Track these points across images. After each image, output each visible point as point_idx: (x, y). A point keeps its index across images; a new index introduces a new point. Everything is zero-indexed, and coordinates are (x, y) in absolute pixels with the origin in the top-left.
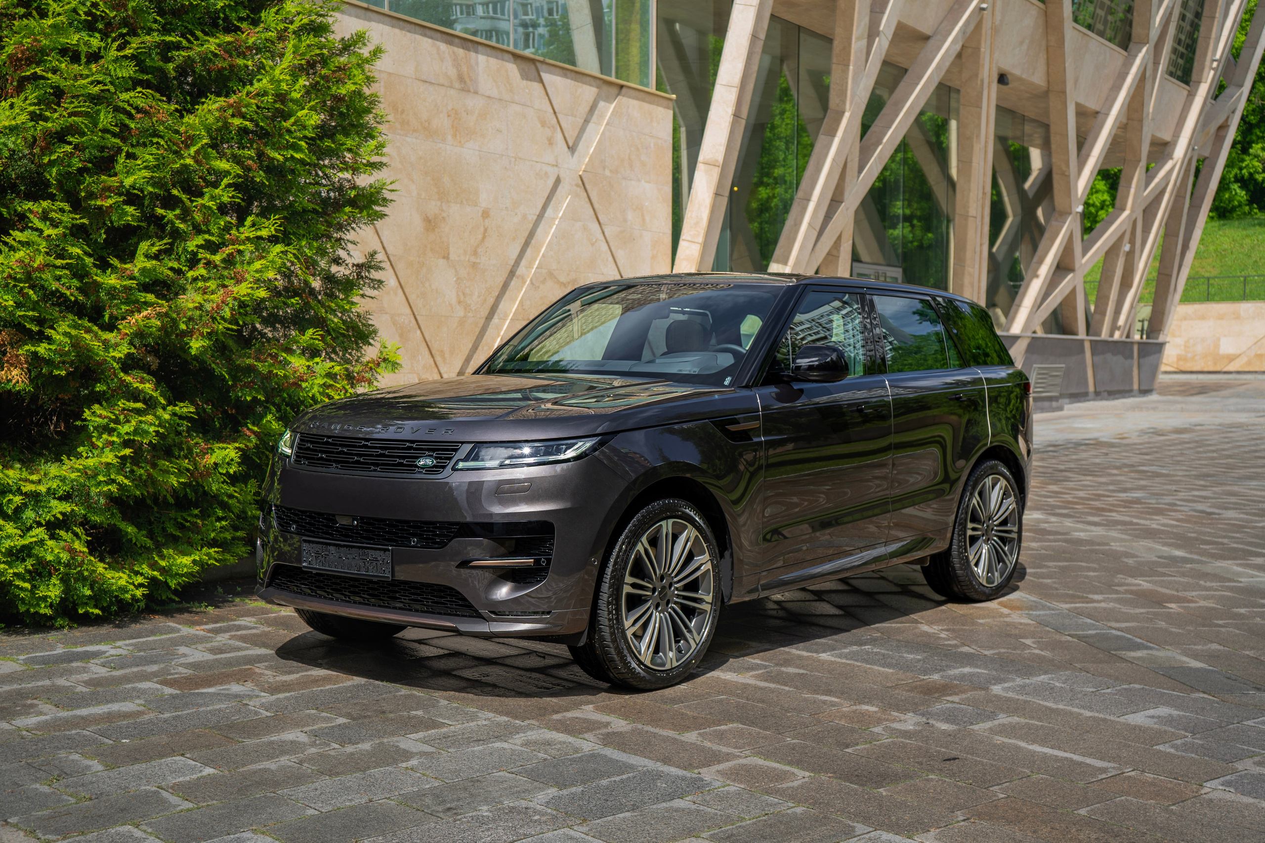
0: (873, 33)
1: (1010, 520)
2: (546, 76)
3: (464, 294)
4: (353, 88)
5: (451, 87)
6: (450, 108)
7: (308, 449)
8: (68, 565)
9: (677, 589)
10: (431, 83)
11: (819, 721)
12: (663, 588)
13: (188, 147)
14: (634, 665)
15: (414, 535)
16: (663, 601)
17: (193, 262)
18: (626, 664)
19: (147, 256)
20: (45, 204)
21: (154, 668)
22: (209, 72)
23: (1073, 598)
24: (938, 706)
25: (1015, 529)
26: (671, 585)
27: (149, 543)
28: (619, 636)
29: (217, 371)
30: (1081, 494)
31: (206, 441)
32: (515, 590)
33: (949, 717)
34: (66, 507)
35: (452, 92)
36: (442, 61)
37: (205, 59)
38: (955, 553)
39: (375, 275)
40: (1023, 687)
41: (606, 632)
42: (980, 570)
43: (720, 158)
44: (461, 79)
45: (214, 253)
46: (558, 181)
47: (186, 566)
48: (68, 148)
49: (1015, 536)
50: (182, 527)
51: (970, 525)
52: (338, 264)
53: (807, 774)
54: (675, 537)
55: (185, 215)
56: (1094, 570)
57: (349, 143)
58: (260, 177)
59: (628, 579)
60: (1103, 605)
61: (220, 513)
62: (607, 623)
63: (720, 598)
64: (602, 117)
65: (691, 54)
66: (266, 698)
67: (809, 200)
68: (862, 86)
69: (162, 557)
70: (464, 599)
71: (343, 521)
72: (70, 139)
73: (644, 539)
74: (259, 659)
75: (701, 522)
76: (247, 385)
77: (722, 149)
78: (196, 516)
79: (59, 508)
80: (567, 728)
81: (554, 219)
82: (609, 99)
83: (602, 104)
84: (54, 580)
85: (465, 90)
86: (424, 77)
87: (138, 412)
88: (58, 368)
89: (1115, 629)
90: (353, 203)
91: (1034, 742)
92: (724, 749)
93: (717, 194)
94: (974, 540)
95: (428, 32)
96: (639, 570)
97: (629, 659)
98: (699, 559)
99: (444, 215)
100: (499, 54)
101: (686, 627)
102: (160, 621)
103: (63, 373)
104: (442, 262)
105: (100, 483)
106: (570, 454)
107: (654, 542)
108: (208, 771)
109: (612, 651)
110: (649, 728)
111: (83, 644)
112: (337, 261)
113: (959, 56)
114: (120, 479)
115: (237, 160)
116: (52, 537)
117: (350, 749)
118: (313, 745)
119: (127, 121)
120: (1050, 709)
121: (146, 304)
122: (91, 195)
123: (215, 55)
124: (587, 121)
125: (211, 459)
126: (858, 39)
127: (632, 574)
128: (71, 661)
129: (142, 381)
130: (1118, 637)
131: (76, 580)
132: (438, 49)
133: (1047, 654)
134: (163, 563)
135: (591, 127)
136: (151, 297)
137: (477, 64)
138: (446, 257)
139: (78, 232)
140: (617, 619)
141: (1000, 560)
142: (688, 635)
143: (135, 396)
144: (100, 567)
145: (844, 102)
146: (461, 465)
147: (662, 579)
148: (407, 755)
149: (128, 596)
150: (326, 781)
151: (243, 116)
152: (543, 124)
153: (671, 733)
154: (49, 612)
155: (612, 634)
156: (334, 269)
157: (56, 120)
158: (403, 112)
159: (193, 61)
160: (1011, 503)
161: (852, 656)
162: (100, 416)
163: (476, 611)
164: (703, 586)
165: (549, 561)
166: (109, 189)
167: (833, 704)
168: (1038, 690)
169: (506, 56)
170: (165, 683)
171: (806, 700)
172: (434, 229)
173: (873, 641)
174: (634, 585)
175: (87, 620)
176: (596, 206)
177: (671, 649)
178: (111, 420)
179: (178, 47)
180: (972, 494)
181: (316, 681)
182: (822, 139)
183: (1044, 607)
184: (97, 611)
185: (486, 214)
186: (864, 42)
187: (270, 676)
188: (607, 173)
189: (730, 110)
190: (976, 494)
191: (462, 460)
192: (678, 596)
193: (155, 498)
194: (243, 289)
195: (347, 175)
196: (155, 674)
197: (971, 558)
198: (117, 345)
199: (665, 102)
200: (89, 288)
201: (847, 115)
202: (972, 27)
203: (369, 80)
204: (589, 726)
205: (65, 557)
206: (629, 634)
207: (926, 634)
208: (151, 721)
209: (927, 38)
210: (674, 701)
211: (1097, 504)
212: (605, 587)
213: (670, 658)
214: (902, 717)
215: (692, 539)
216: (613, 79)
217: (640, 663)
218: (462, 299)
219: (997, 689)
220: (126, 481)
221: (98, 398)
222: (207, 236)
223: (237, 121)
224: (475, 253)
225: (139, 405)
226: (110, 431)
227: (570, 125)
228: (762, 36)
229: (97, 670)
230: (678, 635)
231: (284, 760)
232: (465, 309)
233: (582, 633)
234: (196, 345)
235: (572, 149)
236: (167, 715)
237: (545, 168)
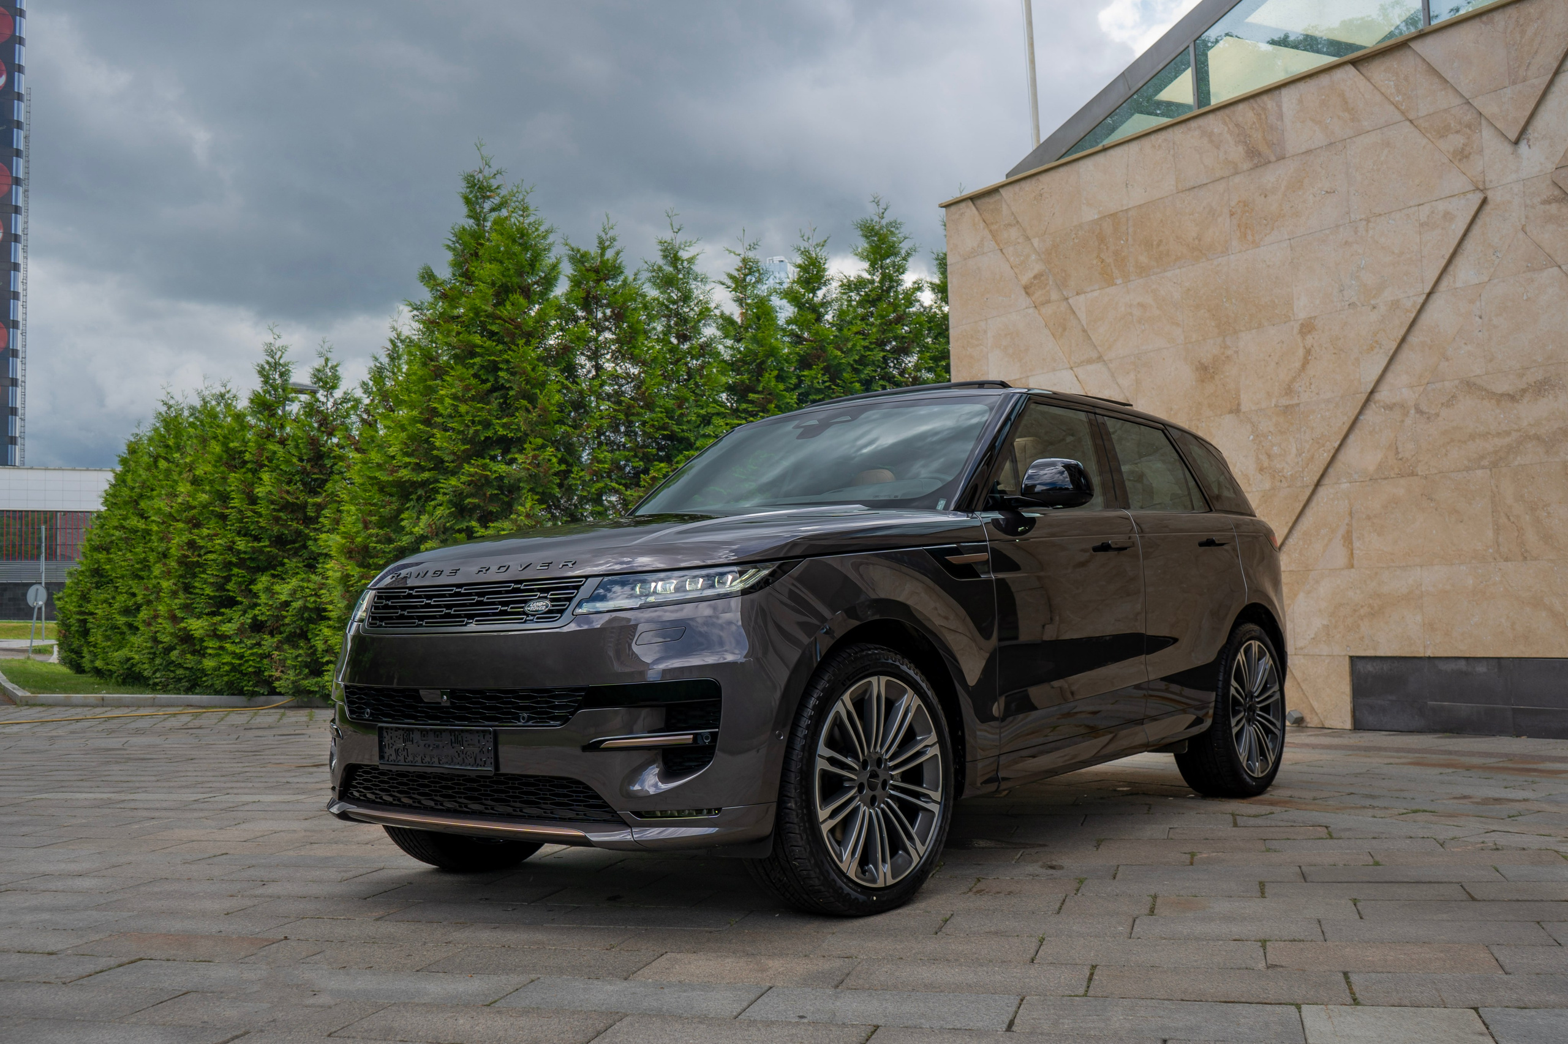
3: (1269, 456)
5: (1237, 173)
6: (1233, 204)
10: (1200, 186)
35: (1237, 179)
36: (1218, 148)
44: (1252, 153)
86: (1191, 184)
95: (1193, 124)
99: (1229, 352)
104: (1228, 420)
137: (1281, 117)
138: (1236, 410)
158: (1160, 243)
172: (1213, 378)
185: (1307, 328)
218: (1266, 464)
224: (1289, 391)
232: (1273, 477)
237: (1441, 206)
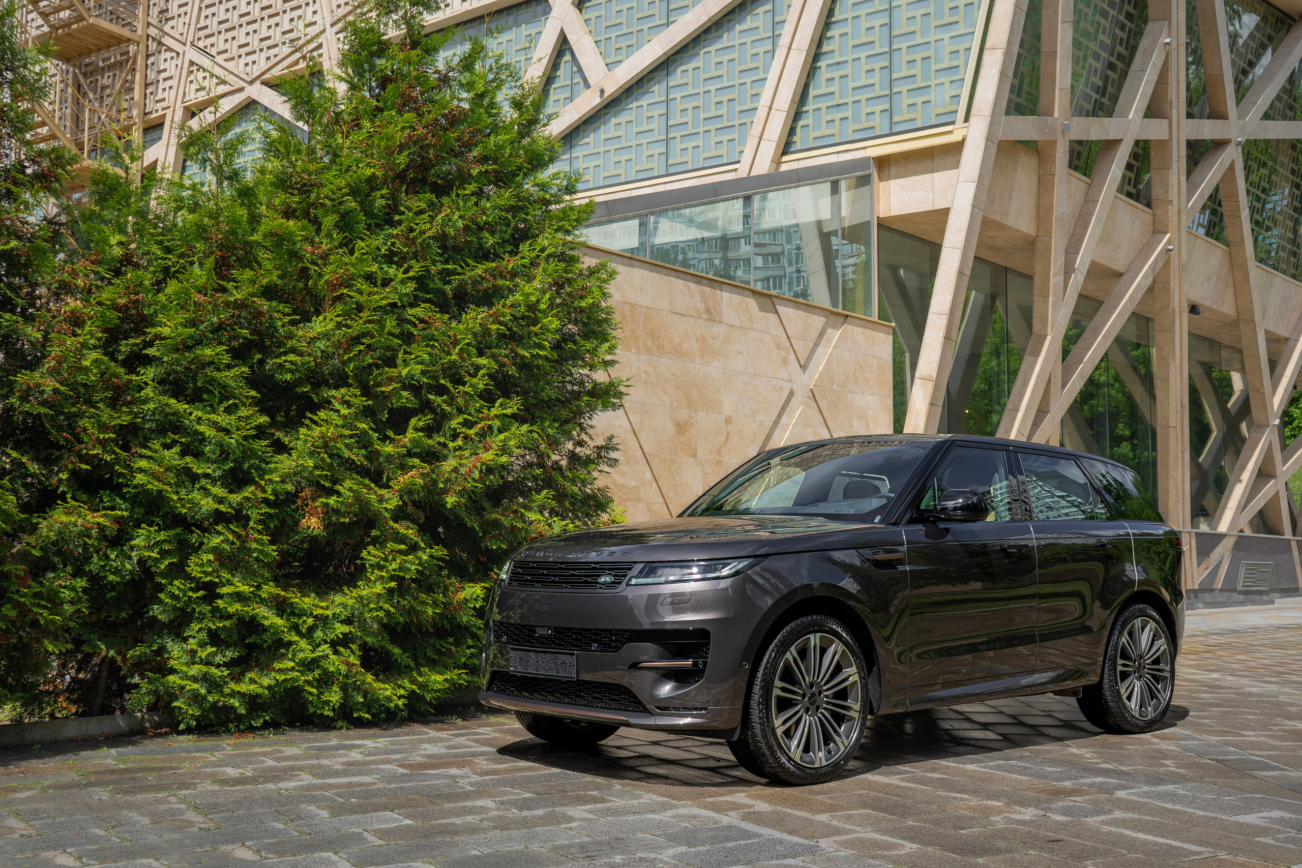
0: (1069, 270)
1: (1162, 660)
2: (780, 308)
4: (591, 301)
5: (700, 318)
6: (698, 334)
7: (518, 573)
8: (346, 676)
9: (827, 696)
10: (683, 315)
11: (944, 811)
12: (813, 695)
13: (454, 347)
14: (784, 760)
15: (595, 641)
16: (813, 706)
17: (455, 437)
18: (777, 759)
19: (416, 429)
20: (343, 390)
21: (399, 756)
22: (478, 291)
23: (1224, 733)
24: (1060, 804)
25: (1168, 668)
26: (820, 693)
27: (412, 664)
28: (769, 733)
29: (469, 524)
30: (1267, 662)
31: (461, 582)
32: (676, 689)
33: (1065, 812)
34: (346, 629)
35: (701, 322)
36: (692, 297)
37: (475, 283)
38: (1106, 686)
39: (613, 455)
40: (1147, 793)
41: (758, 729)
42: (1133, 705)
43: (934, 374)
44: (708, 311)
45: (470, 428)
46: (791, 394)
47: (439, 683)
48: (362, 347)
49: (1168, 675)
50: (440, 653)
51: (1120, 662)
52: (582, 446)
53: (915, 846)
54: (823, 651)
55: (451, 401)
56: (1256, 714)
57: (589, 346)
58: (512, 371)
59: (778, 683)
60: (1252, 738)
61: (470, 642)
62: (758, 720)
63: (868, 708)
64: (830, 341)
65: (913, 293)
66: (477, 778)
67: (1018, 411)
68: (1061, 313)
69: (421, 675)
70: (635, 697)
71: (540, 631)
72: (364, 341)
73: (793, 649)
74: (482, 754)
75: (848, 638)
76: (494, 537)
77: (936, 366)
78: (452, 644)
79: (341, 629)
80: (715, 808)
81: (788, 425)
82: (836, 327)
83: (829, 331)
84: (335, 688)
85: (711, 320)
86: (677, 310)
87: (400, 552)
88: (344, 517)
89: (1255, 756)
90: (591, 394)
91: (1139, 831)
92: (847, 827)
93: (932, 404)
94: (1124, 676)
95: (681, 275)
96: (788, 676)
97: (779, 754)
98: (847, 671)
99: (693, 421)
100: (741, 291)
101: (836, 731)
102: (417, 727)
103: (347, 520)
104: (690, 460)
105: (371, 610)
106: (725, 572)
107: (803, 653)
108: (408, 822)
109: (763, 745)
110: (788, 810)
111: (353, 739)
112: (581, 443)
113: (1151, 289)
114: (386, 606)
115: (494, 357)
116: (336, 652)
117: (525, 813)
118: (498, 809)
119: (412, 330)
120: (1167, 810)
121: (413, 467)
122: (379, 385)
123: (483, 279)
124: (816, 345)
125: (462, 595)
126: (1055, 275)
127: (782, 679)
128: (338, 750)
129: (408, 528)
130: (1256, 761)
131: (353, 690)
132: (689, 288)
133: (1182, 771)
134: (420, 679)
135: (820, 349)
136: (416, 461)
137: (721, 299)
138: (694, 456)
139: (367, 413)
140: (767, 718)
141: (1153, 696)
142: (837, 738)
143: (402, 539)
144: (369, 678)
145: (1046, 328)
146: (634, 581)
147: (812, 686)
148: (571, 819)
149: (392, 705)
150: (498, 833)
151: (500, 323)
152: (778, 347)
153: (805, 814)
154: (331, 714)
155: (763, 730)
156: (578, 450)
157: (357, 326)
158: (659, 338)
159: (466, 284)
160: (1162, 644)
161: (997, 768)
162: (374, 556)
163: (644, 707)
164: (852, 695)
165: (705, 663)
166: (391, 380)
167: (962, 800)
168: (1159, 796)
169: (747, 293)
170: (403, 766)
171: (939, 796)
172: (683, 433)
173: (1021, 758)
174: (783, 689)
175: (359, 723)
176: (825, 415)
177: (820, 750)
178: (382, 559)
179: (454, 273)
180: (1121, 633)
181: (520, 770)
182: (1027, 358)
183: (1194, 739)
184: (367, 716)
185: (728, 421)
186: (1062, 277)
187: (483, 764)
188: (835, 387)
189: (942, 334)
190: (1125, 633)
191: (636, 577)
192: (828, 703)
193: (420, 627)
194: (488, 456)
195: (585, 371)
196: (396, 760)
197: (1122, 691)
198: (389, 499)
199: (886, 329)
200: (373, 456)
201: (1049, 338)
202: (1160, 265)
203: (605, 295)
204: (735, 806)
205: (343, 669)
206: (779, 732)
207: (1074, 755)
208: (379, 789)
209: (1120, 275)
210: (819, 793)
211: (1280, 669)
212: (757, 689)
213: (820, 758)
214: (1023, 810)
215: (839, 653)
216: (840, 310)
217: (790, 759)
219: (1121, 794)
220: (392, 609)
221: (375, 542)
222: (465, 416)
223: (494, 327)
224: (719, 453)
225: (403, 547)
226: (381, 568)
227: (802, 348)
228: (968, 273)
229: (355, 755)
230: (827, 739)
231: (469, 818)
233: (735, 729)
234: (451, 500)
235: (804, 367)
236: (393, 786)
237: (780, 383)
